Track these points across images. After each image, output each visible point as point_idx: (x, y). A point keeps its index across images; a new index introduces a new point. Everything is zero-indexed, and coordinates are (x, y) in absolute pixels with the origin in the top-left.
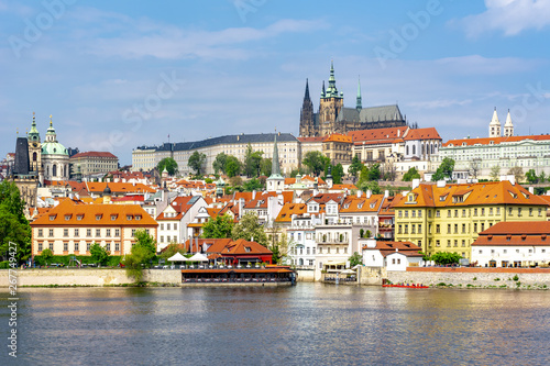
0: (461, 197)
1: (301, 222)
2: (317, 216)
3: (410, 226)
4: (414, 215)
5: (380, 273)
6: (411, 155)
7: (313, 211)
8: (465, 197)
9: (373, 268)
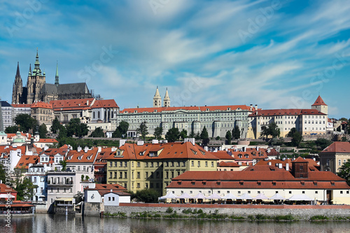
0: (156, 153)
1: (36, 169)
2: (48, 165)
3: (118, 173)
4: (121, 165)
5: (99, 207)
6: (97, 118)
7: (45, 161)
8: (159, 152)
9: (93, 204)
